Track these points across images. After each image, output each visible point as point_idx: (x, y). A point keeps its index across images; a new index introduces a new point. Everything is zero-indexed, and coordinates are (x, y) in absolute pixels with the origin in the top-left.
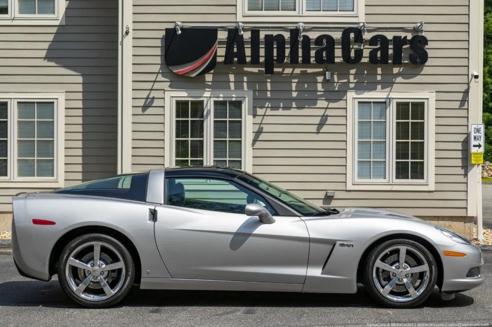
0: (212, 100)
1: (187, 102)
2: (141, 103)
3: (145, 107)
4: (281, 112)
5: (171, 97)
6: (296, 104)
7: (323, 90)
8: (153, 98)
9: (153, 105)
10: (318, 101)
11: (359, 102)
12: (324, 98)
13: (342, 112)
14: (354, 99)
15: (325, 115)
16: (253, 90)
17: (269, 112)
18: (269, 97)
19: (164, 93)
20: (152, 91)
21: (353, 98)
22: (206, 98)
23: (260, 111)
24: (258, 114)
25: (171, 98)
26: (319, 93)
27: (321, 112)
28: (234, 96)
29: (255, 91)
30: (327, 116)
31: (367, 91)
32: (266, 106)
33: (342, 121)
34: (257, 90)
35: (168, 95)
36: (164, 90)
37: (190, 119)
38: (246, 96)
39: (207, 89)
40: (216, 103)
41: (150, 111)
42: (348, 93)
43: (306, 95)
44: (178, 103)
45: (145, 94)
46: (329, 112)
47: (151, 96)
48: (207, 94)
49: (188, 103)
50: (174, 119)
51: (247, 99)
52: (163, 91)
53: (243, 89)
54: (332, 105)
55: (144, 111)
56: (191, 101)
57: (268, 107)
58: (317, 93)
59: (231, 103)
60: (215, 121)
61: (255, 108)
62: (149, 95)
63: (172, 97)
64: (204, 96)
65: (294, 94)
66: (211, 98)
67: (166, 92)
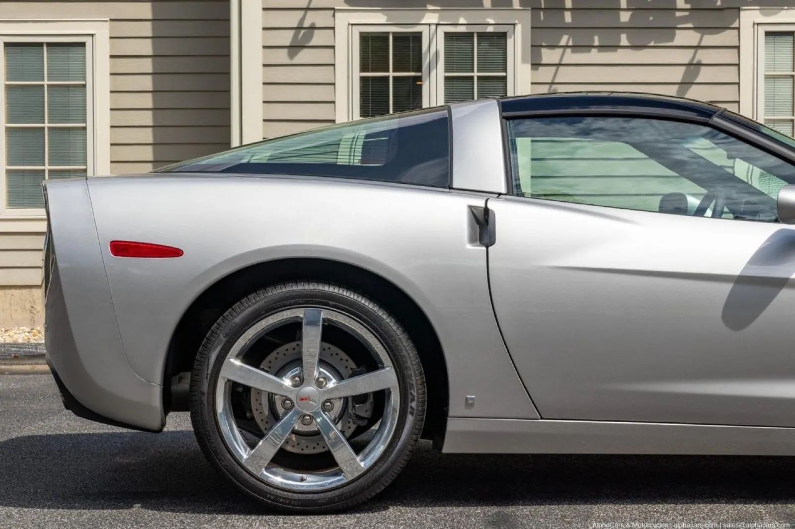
0: (441, 31)
1: (384, 37)
2: (286, 38)
3: (294, 48)
4: (594, 56)
5: (349, 24)
6: (628, 38)
7: (688, 6)
8: (313, 28)
9: (311, 44)
10: (677, 31)
11: (768, 34)
12: (690, 25)
13: (728, 56)
14: (756, 26)
15: (695, 62)
16: (533, 9)
17: (571, 57)
18: (568, 23)
19: (334, 16)
20: (310, 13)
21: (754, 24)
22: (428, 26)
23: (549, 56)
24: (543, 62)
25: (350, 26)
26: (678, 14)
27: (685, 57)
28: (491, 21)
29: (536, 9)
30: (699, 64)
31: (786, 8)
32: (563, 42)
33: (729, 75)
34: (541, 9)
35: (342, 20)
36: (333, 9)
37: (391, 74)
38: (517, 22)
39: (430, 7)
40: (449, 36)
41: (304, 56)
42: (742, 13)
43: (651, 18)
44: (365, 38)
45: (292, 19)
46: (704, 56)
47: (307, 24)
48: (431, 18)
49: (388, 38)
50: (357, 74)
51: (519, 28)
52: (332, 12)
53: (511, 6)
54: (709, 40)
55: (291, 56)
56: (394, 33)
57: (566, 46)
58: (674, 14)
59: (483, 36)
60: (447, 79)
61: (536, 48)
62: (303, 20)
63: (352, 25)
64: (423, 21)
65: (625, 17)
66: (440, 28)
67: (337, 14)
